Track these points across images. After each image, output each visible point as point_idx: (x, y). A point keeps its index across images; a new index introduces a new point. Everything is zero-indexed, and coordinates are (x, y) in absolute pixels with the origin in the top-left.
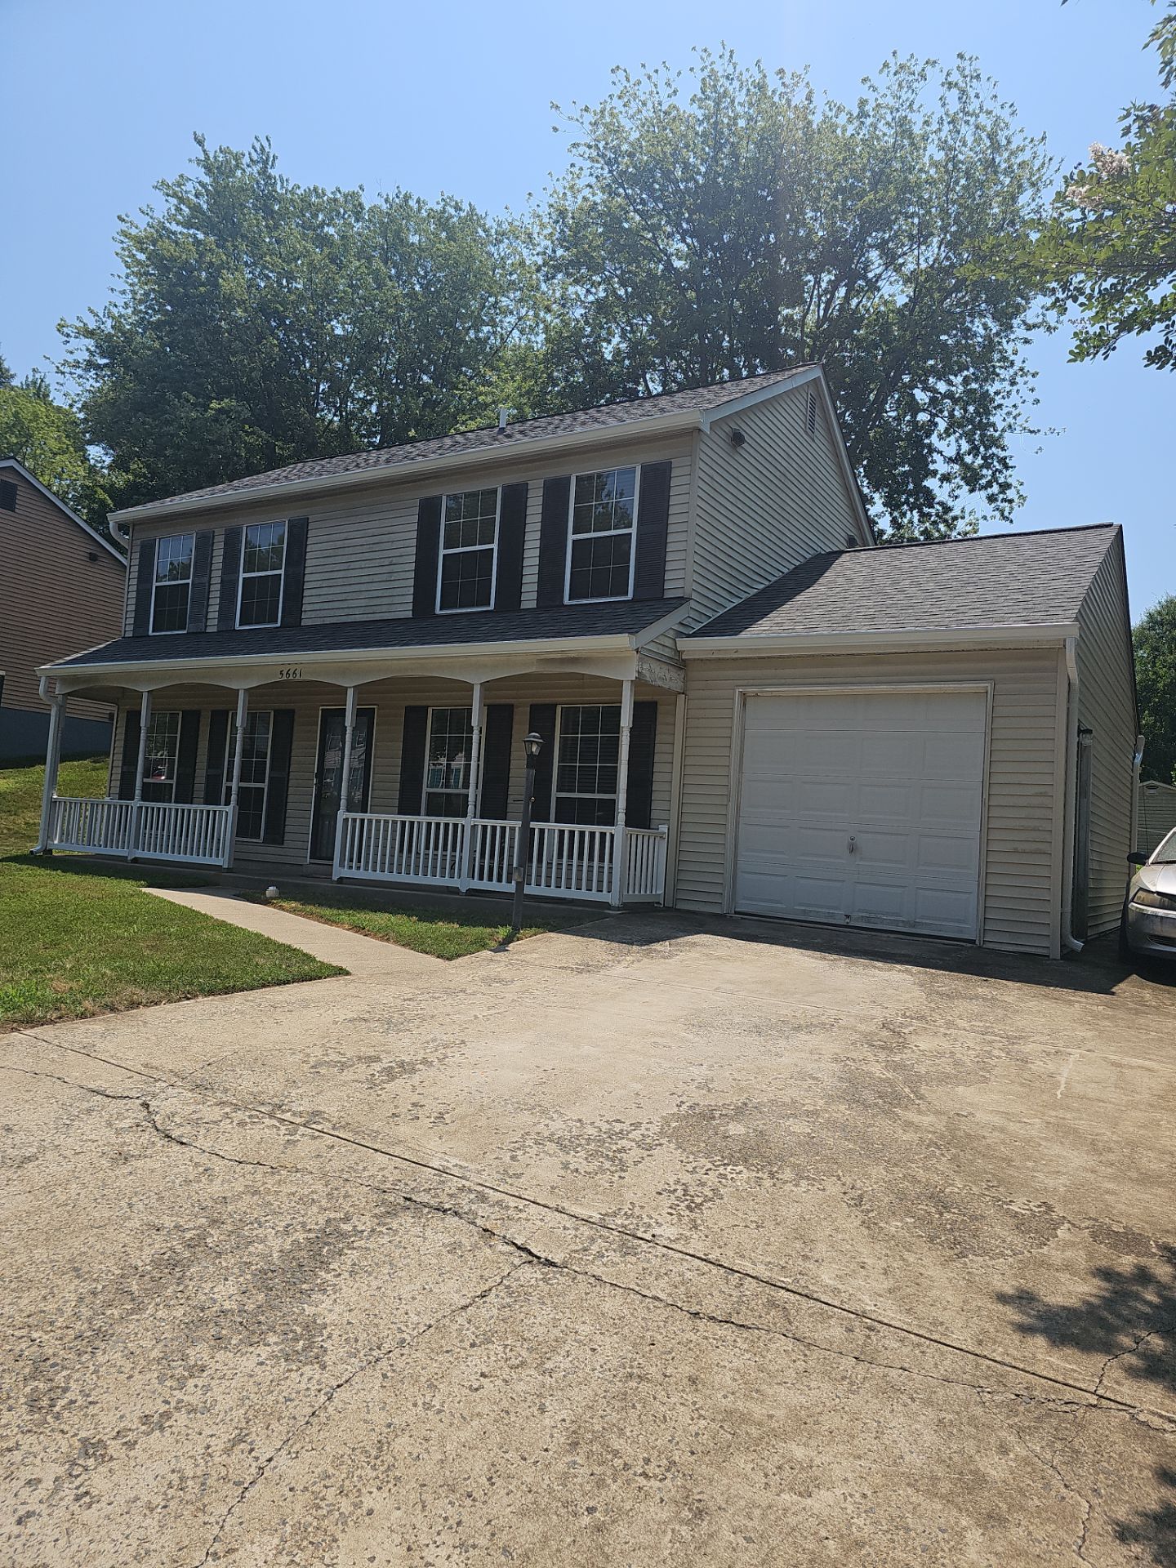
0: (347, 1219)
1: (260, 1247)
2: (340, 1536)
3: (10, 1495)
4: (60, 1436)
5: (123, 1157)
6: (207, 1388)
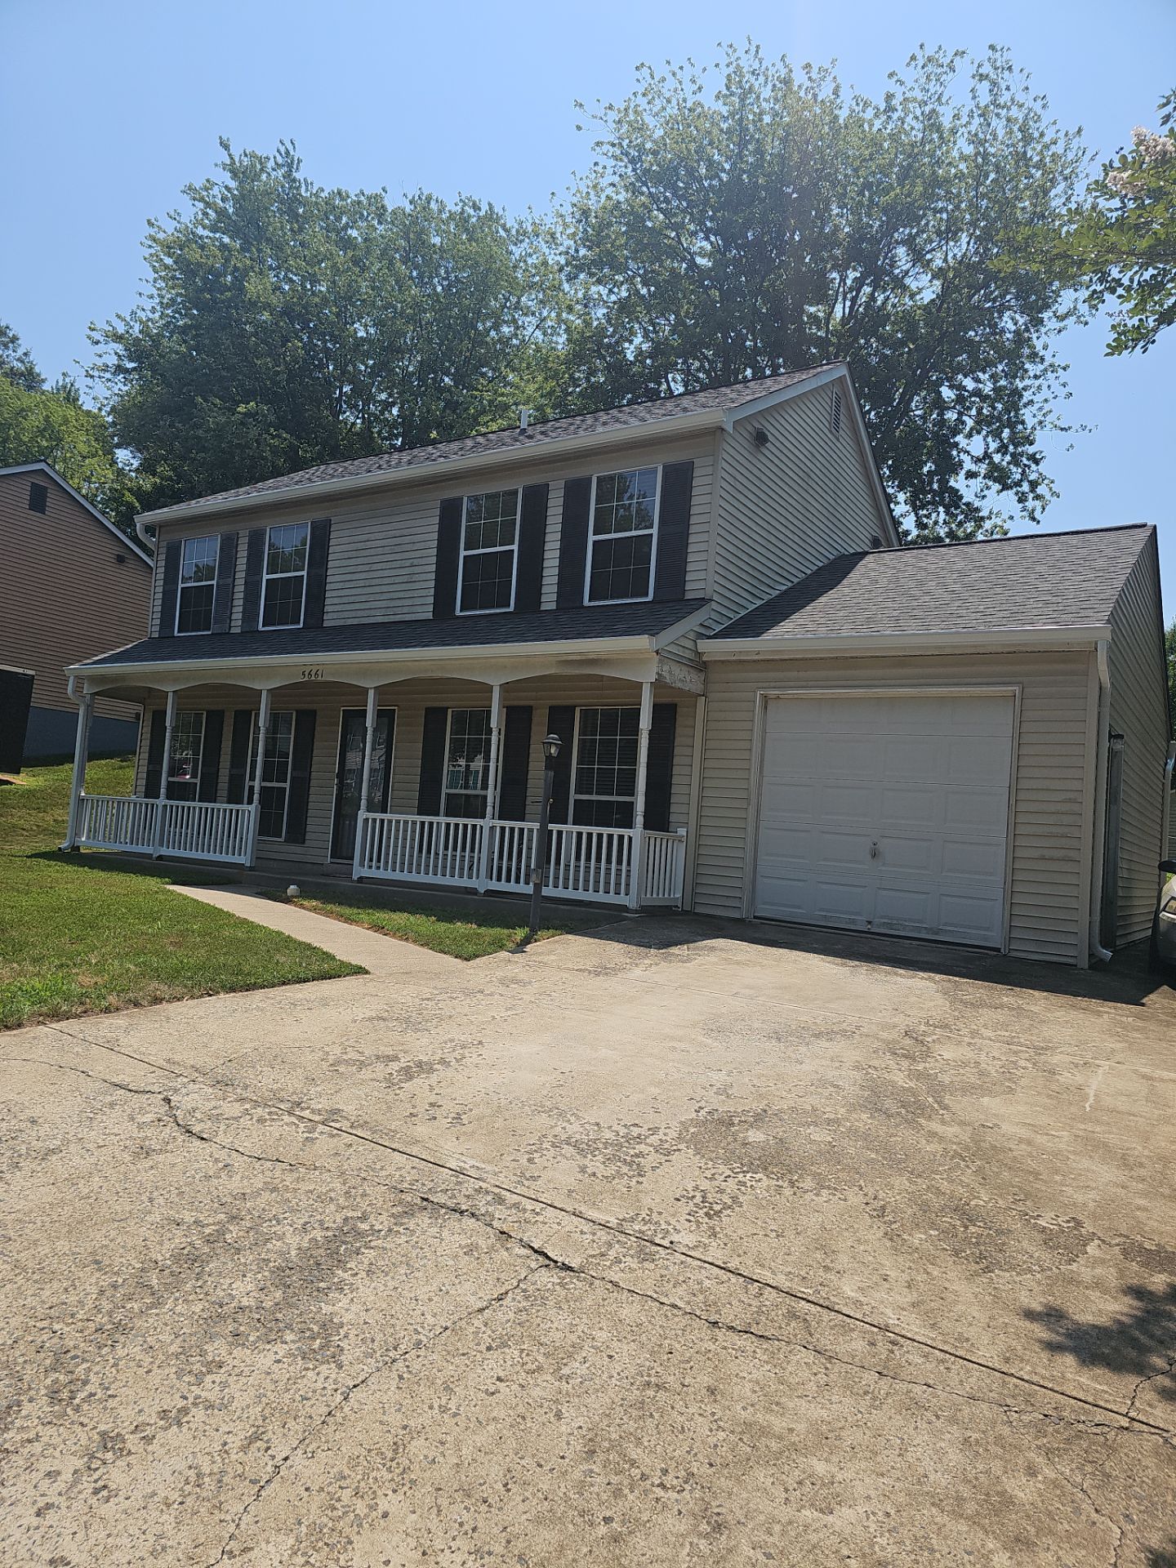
0: (364, 1218)
1: (279, 1244)
2: (355, 1538)
3: (30, 1487)
4: (77, 1428)
5: (144, 1152)
6: (224, 1385)
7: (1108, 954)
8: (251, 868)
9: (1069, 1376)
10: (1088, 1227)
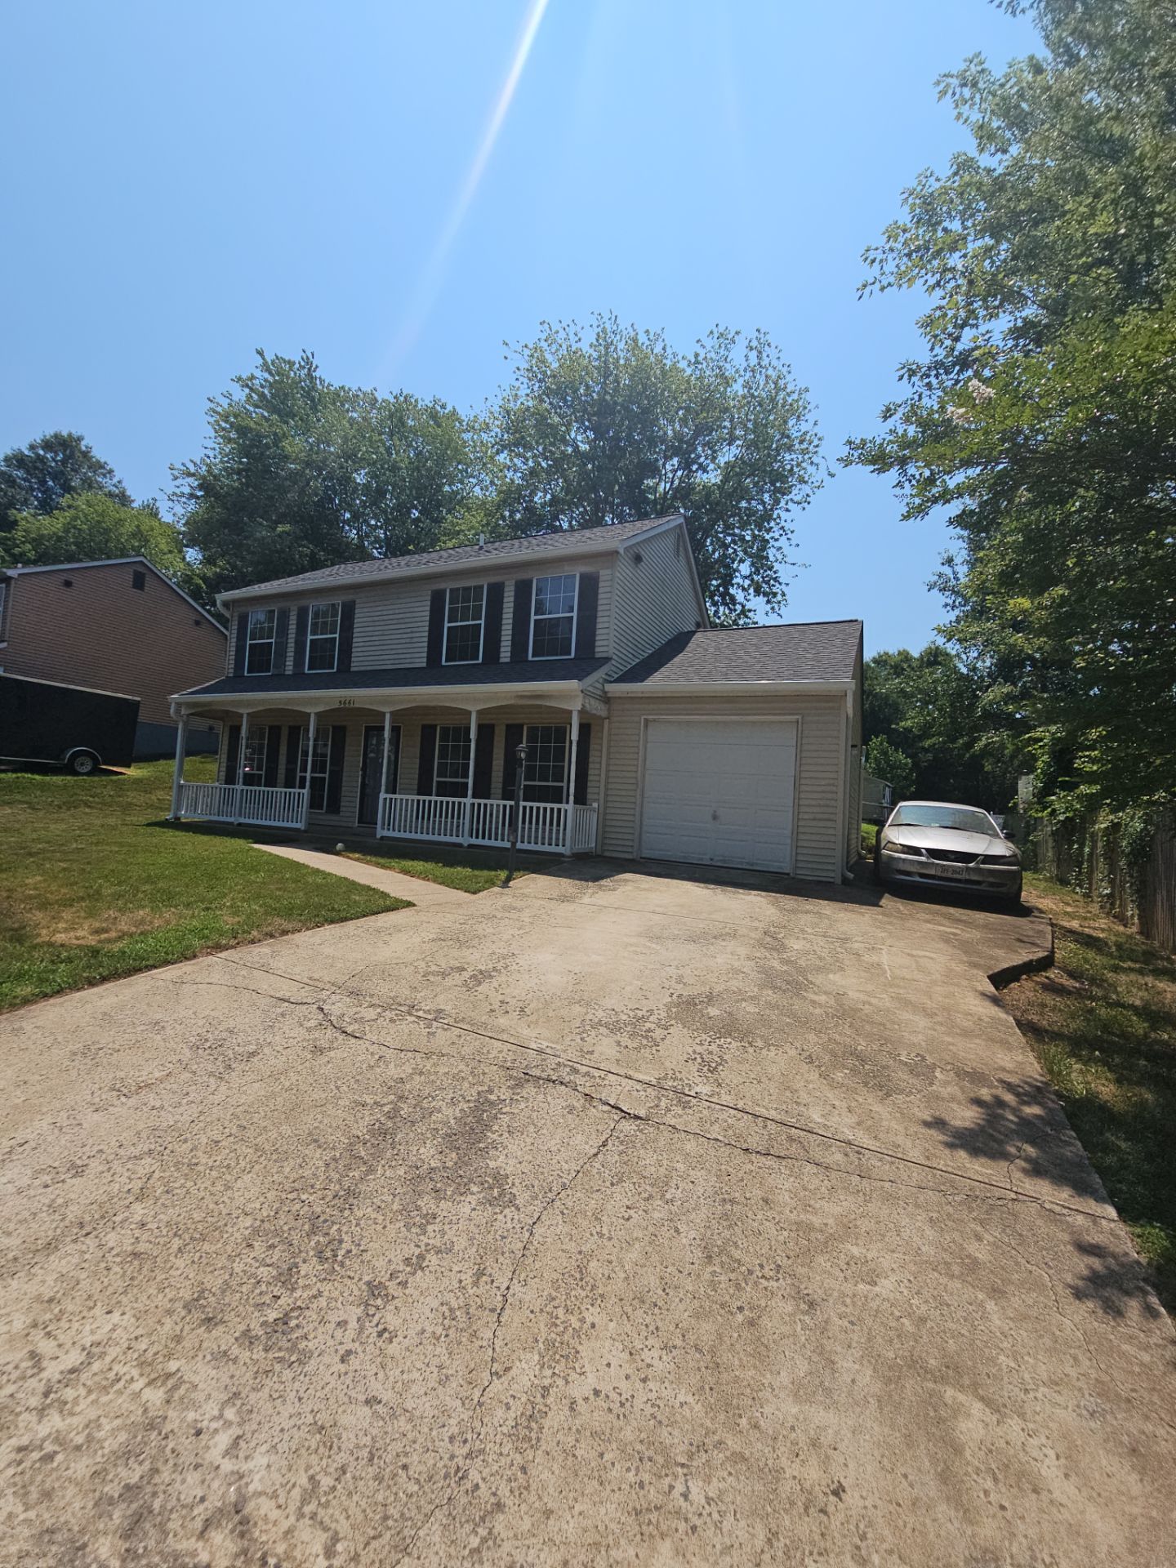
0: (491, 1091)
1: (440, 1115)
2: (580, 1348)
3: (328, 1338)
4: (349, 1282)
5: (318, 1050)
6: (443, 1233)
7: (851, 875)
8: (305, 831)
9: (968, 1165)
10: (929, 1060)
